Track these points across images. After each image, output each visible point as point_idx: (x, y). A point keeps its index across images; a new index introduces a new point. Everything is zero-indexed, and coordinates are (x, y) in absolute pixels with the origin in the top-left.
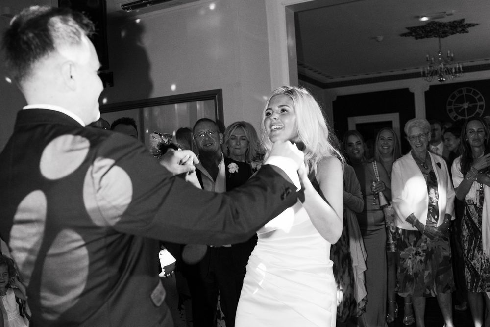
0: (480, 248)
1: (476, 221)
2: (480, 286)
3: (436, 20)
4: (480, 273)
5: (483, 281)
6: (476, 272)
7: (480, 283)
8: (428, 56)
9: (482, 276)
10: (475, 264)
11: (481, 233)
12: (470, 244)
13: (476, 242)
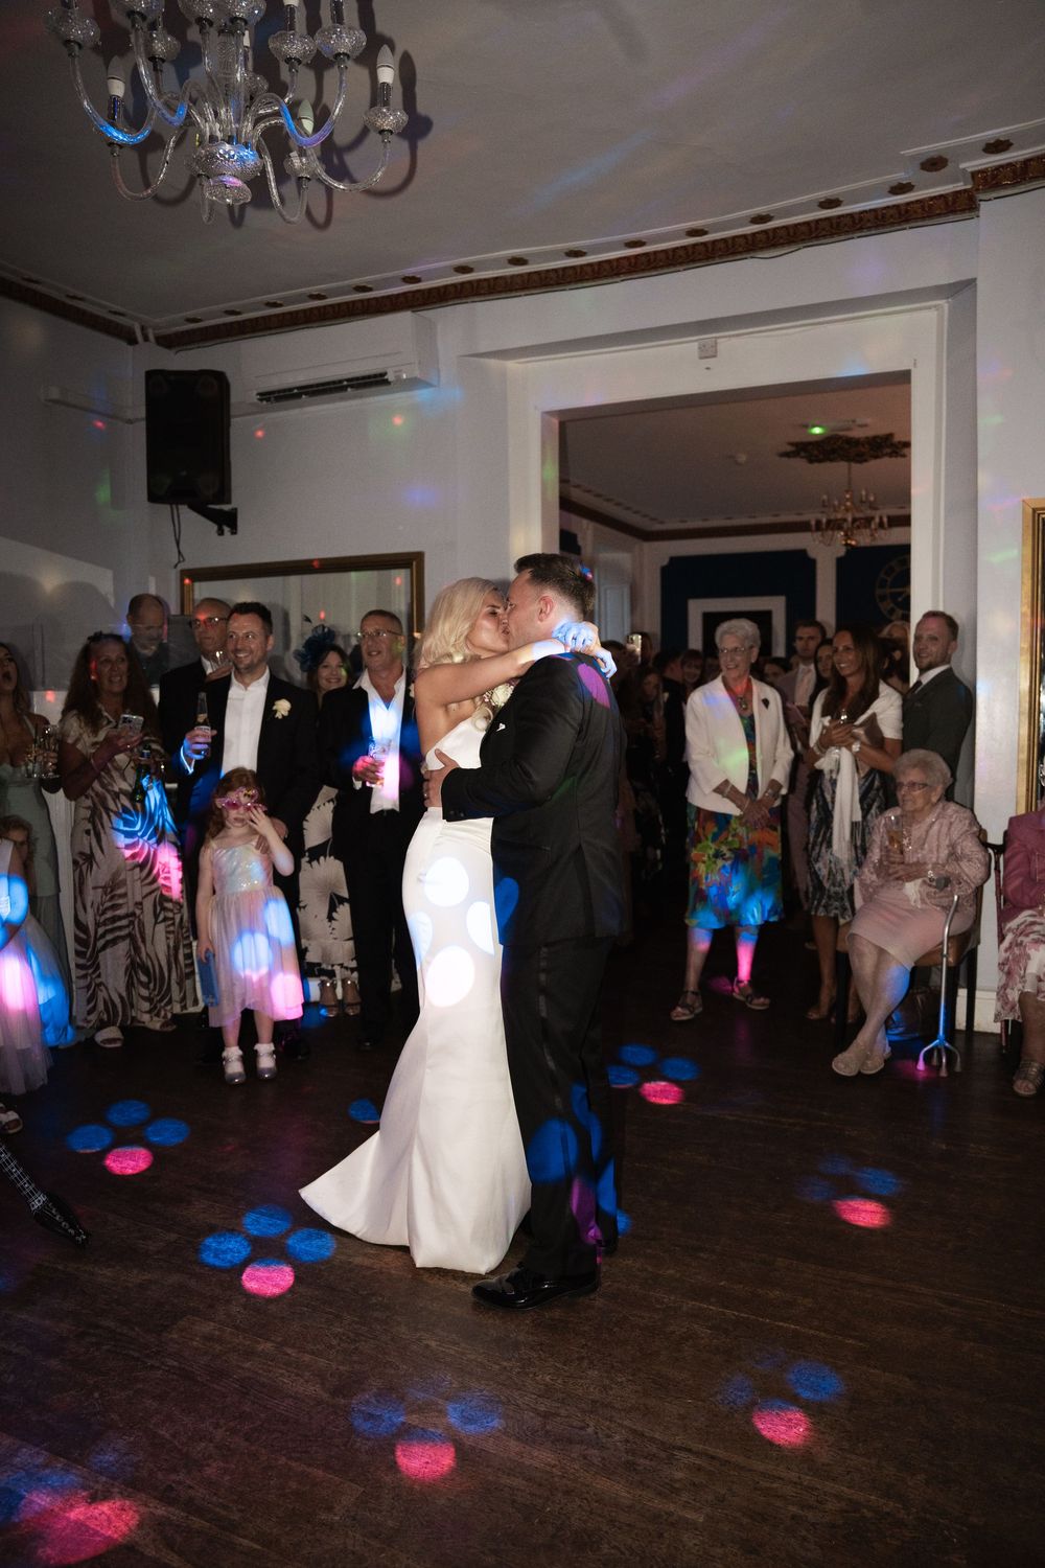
0: (830, 845)
1: (828, 797)
2: (824, 906)
3: (841, 433)
4: (827, 885)
5: (829, 897)
6: (820, 882)
7: (824, 901)
8: (825, 497)
9: (829, 891)
10: (820, 869)
11: (832, 817)
12: (817, 836)
13: (825, 833)
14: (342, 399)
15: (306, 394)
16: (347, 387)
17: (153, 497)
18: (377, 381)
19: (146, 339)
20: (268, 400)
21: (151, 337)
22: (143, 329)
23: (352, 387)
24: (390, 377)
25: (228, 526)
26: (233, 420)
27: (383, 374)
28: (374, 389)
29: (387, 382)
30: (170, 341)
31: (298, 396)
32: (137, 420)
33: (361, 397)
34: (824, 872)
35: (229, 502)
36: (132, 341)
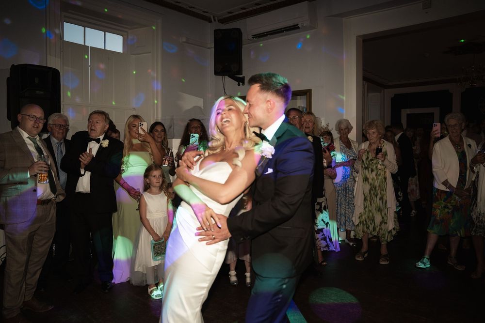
2: (474, 231)
14: (282, 36)
15: (269, 34)
16: (284, 31)
17: (216, 73)
18: (295, 28)
19: (215, 20)
20: (256, 38)
21: (217, 20)
22: (214, 17)
23: (285, 30)
24: (300, 26)
25: (241, 82)
26: (243, 46)
27: (298, 25)
28: (293, 31)
29: (299, 28)
30: (223, 21)
31: (266, 35)
32: (211, 48)
33: (289, 34)
34: (474, 217)
35: (242, 74)
36: (210, 22)
